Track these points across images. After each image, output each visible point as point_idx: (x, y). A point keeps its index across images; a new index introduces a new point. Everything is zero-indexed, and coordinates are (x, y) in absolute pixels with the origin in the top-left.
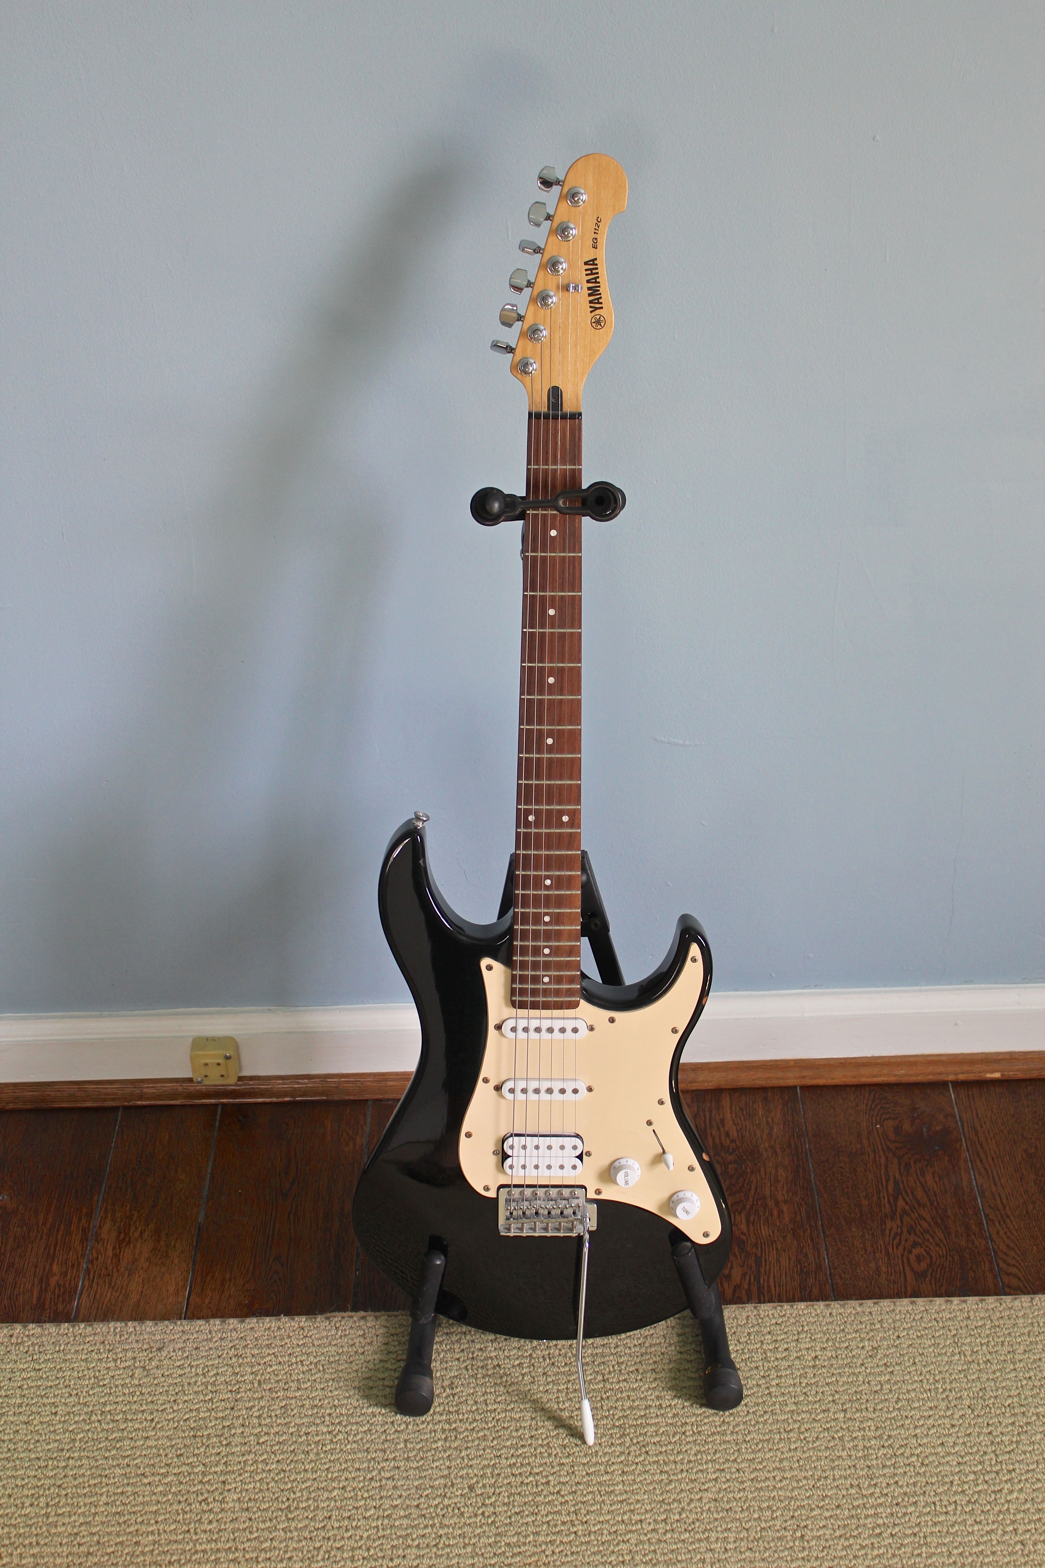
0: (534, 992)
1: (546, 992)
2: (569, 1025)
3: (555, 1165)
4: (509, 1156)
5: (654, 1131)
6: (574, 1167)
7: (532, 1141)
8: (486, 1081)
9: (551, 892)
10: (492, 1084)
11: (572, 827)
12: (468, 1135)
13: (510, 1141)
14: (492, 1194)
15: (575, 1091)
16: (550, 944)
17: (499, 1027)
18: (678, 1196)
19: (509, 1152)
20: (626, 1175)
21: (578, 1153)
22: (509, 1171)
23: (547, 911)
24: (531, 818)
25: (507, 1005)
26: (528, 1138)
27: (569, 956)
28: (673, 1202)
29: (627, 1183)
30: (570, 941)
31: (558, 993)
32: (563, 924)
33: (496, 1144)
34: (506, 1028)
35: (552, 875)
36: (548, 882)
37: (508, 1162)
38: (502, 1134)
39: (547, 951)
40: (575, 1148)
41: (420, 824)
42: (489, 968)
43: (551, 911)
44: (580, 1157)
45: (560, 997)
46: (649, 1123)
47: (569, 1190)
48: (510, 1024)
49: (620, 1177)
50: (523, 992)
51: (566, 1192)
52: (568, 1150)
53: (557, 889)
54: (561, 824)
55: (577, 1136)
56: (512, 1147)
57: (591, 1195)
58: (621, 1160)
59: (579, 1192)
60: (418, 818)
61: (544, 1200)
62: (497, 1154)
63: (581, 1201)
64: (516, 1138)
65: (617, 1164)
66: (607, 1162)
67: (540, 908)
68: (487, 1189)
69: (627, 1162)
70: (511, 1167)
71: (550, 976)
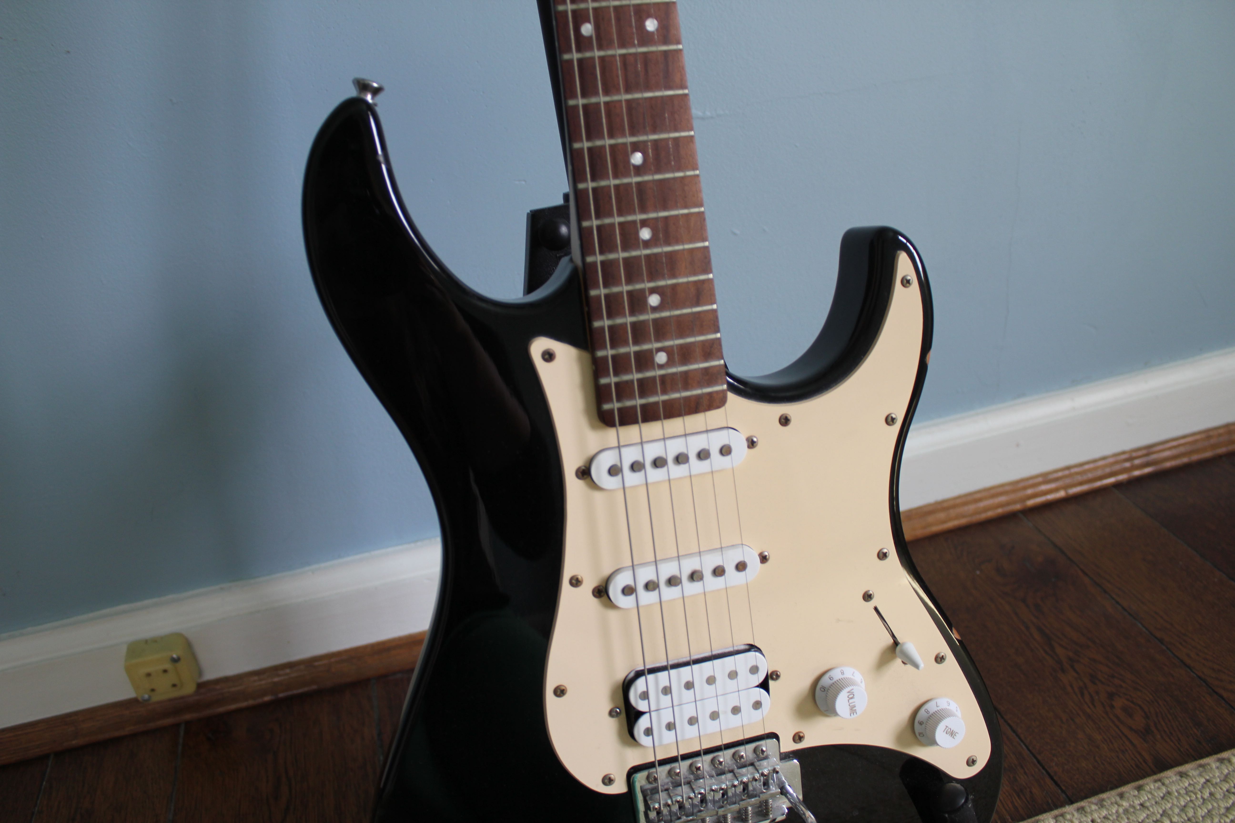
0: (645, 387)
1: (667, 383)
2: (715, 442)
3: (725, 709)
4: (641, 713)
5: (876, 609)
6: (757, 705)
7: (679, 677)
8: (576, 582)
9: (647, 178)
10: (589, 585)
11: (666, 42)
12: (560, 692)
13: (640, 685)
14: (619, 788)
15: (741, 567)
16: (661, 283)
17: (584, 473)
18: (927, 712)
19: (642, 706)
20: (851, 696)
21: (761, 677)
22: (645, 741)
23: (644, 216)
24: (587, 29)
25: (593, 427)
26: (673, 672)
27: (698, 304)
28: (921, 723)
29: (853, 710)
30: (695, 274)
31: (686, 381)
32: (678, 241)
33: (613, 697)
34: (599, 472)
35: (645, 142)
36: (637, 158)
37: (643, 723)
38: (621, 675)
39: (654, 300)
40: (754, 670)
41: (369, 98)
42: (549, 356)
43: (652, 215)
44: (764, 685)
45: (692, 388)
46: (867, 597)
47: (751, 747)
48: (605, 461)
49: (841, 703)
50: (623, 390)
51: (746, 751)
52: (744, 676)
53: (658, 171)
54: (646, 38)
55: (752, 647)
56: (645, 696)
57: (788, 745)
58: (831, 674)
59: (767, 745)
60: (363, 86)
61: (711, 776)
62: (618, 714)
63: (774, 761)
64: (650, 677)
65: (825, 681)
66: (806, 683)
67: (633, 212)
68: (608, 780)
69: (843, 673)
70: (649, 732)
71: (668, 351)
